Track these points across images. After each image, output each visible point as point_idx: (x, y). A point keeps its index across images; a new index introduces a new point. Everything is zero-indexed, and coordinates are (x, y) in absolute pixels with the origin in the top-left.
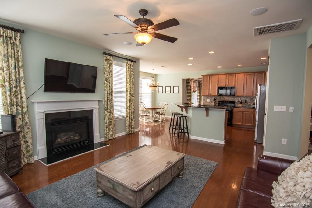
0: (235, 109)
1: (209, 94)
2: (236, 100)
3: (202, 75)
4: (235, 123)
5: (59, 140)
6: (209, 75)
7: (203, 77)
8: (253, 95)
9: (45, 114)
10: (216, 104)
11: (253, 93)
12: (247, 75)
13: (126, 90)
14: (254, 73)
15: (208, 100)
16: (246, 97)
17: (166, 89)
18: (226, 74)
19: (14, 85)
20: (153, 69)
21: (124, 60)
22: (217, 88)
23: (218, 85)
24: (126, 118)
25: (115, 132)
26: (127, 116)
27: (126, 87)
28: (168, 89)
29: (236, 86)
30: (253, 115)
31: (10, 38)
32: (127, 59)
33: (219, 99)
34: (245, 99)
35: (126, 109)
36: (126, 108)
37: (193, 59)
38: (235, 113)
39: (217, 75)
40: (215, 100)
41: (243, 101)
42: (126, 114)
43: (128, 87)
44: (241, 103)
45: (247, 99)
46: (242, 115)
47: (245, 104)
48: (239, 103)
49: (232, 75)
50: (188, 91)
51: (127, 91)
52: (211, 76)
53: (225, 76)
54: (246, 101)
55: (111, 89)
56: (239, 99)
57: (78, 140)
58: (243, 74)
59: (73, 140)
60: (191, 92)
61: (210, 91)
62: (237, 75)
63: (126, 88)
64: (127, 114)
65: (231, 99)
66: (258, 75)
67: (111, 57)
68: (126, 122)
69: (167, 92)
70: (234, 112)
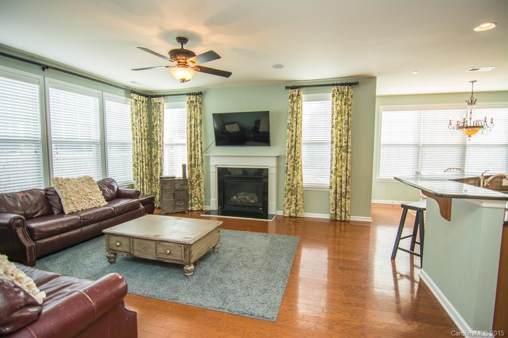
5: (235, 197)
9: (218, 168)
13: (330, 140)
19: (193, 141)
20: (473, 82)
21: (329, 87)
24: (330, 190)
25: (303, 208)
26: (331, 187)
27: (330, 135)
31: (193, 102)
32: (333, 85)
35: (329, 174)
36: (330, 172)
42: (329, 183)
43: (334, 135)
51: (332, 142)
55: (294, 140)
57: (252, 203)
59: (248, 203)
63: (330, 137)
64: (331, 183)
67: (295, 91)
68: (329, 198)
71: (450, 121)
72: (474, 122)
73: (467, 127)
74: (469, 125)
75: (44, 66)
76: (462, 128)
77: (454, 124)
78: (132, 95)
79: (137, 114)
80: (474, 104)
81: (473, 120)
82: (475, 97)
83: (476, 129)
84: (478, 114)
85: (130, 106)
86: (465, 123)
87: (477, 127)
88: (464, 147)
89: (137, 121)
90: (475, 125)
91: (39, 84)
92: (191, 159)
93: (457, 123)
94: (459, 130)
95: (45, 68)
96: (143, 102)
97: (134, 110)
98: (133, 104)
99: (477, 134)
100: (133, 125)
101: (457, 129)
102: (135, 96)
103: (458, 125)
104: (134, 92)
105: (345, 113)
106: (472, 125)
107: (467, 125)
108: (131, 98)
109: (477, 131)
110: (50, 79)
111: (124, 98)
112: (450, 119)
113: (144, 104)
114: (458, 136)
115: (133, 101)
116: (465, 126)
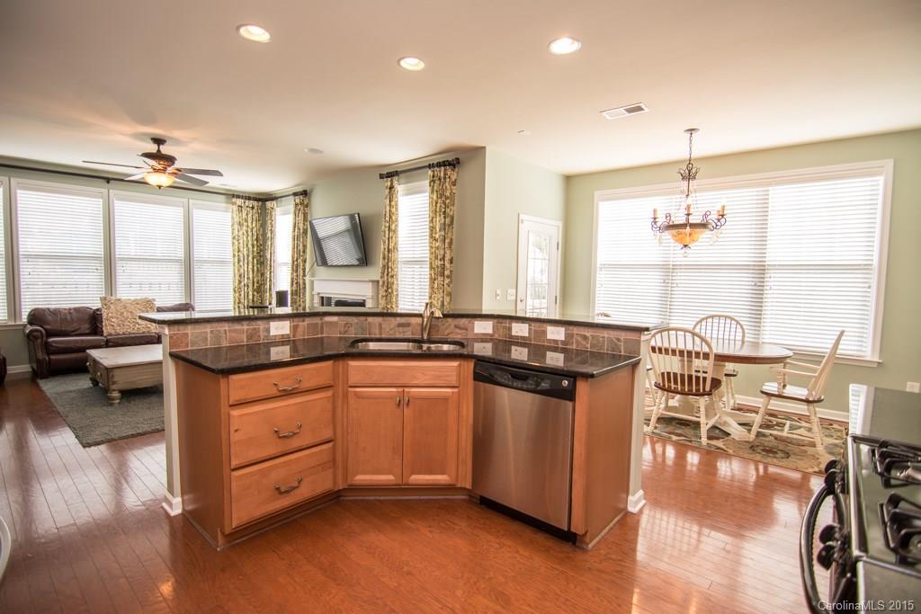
19: (296, 259)
20: (691, 131)
31: (298, 205)
75: (108, 179)
78: (234, 200)
79: (240, 224)
80: (694, 178)
85: (230, 214)
89: (241, 233)
91: (102, 197)
92: (292, 285)
95: (108, 180)
96: (253, 208)
97: (237, 219)
98: (235, 212)
100: (234, 238)
102: (239, 202)
104: (238, 197)
105: (440, 211)
108: (234, 204)
110: (115, 191)
111: (224, 205)
113: (254, 211)
115: (235, 208)
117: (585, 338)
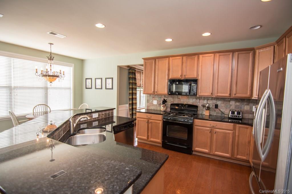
0: (197, 122)
1: (154, 92)
2: (199, 103)
3: (143, 59)
4: (197, 149)
6: (155, 59)
7: (145, 63)
8: (230, 94)
10: (166, 109)
11: (231, 90)
12: (220, 55)
14: (233, 51)
15: (155, 102)
16: (218, 98)
17: (97, 82)
18: (183, 56)
20: (51, 44)
22: (166, 81)
23: (168, 75)
28: (99, 82)
29: (199, 78)
30: (231, 136)
33: (172, 100)
34: (214, 102)
37: (104, 26)
38: (197, 129)
39: (168, 58)
40: (164, 102)
41: (211, 106)
44: (208, 108)
45: (219, 103)
46: (210, 134)
47: (215, 111)
48: (204, 109)
49: (193, 57)
50: (131, 86)
52: (157, 60)
53: (180, 60)
54: (216, 106)
56: (205, 102)
58: (212, 55)
60: (136, 88)
61: (156, 86)
62: (201, 56)
65: (191, 101)
66: (239, 55)
69: (97, 87)
70: (195, 128)
71: (37, 70)
72: (53, 73)
73: (49, 76)
74: (50, 74)
76: (46, 76)
77: (39, 72)
80: (53, 60)
81: (52, 71)
82: (53, 56)
83: (55, 78)
84: (55, 68)
86: (48, 73)
87: (55, 76)
88: (46, 89)
90: (54, 75)
93: (41, 72)
94: (43, 77)
99: (56, 81)
101: (42, 77)
103: (42, 73)
106: (52, 75)
107: (49, 74)
109: (55, 79)
112: (36, 68)
114: (42, 82)
116: (48, 74)
117: (103, 114)
